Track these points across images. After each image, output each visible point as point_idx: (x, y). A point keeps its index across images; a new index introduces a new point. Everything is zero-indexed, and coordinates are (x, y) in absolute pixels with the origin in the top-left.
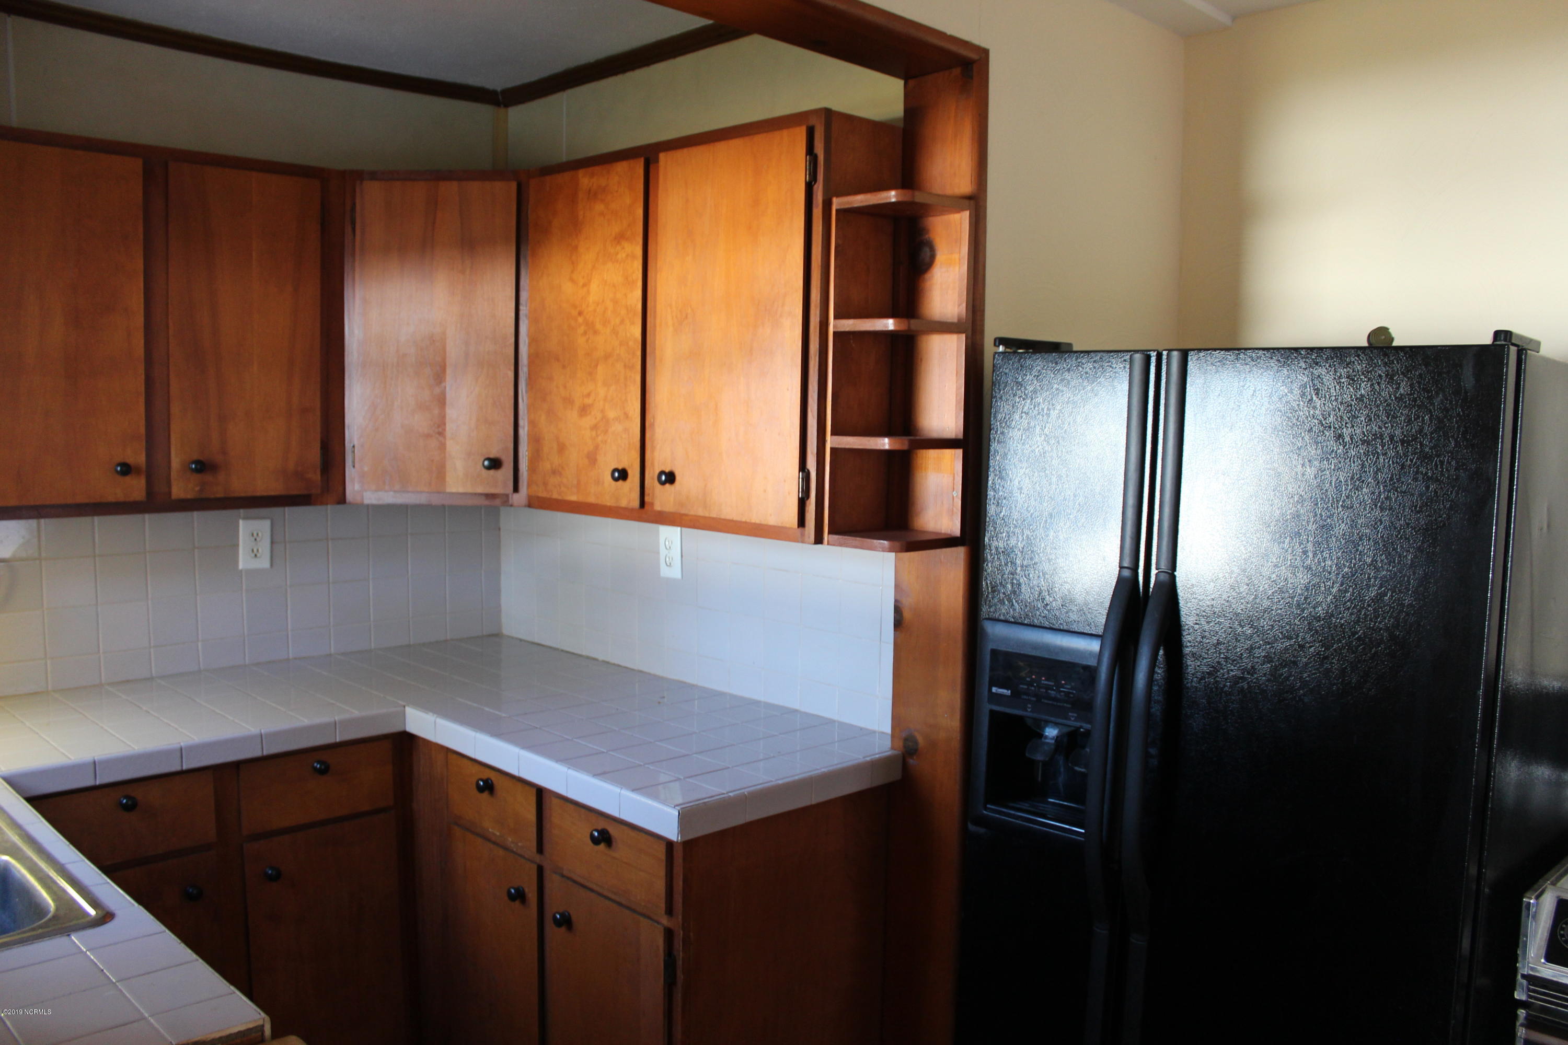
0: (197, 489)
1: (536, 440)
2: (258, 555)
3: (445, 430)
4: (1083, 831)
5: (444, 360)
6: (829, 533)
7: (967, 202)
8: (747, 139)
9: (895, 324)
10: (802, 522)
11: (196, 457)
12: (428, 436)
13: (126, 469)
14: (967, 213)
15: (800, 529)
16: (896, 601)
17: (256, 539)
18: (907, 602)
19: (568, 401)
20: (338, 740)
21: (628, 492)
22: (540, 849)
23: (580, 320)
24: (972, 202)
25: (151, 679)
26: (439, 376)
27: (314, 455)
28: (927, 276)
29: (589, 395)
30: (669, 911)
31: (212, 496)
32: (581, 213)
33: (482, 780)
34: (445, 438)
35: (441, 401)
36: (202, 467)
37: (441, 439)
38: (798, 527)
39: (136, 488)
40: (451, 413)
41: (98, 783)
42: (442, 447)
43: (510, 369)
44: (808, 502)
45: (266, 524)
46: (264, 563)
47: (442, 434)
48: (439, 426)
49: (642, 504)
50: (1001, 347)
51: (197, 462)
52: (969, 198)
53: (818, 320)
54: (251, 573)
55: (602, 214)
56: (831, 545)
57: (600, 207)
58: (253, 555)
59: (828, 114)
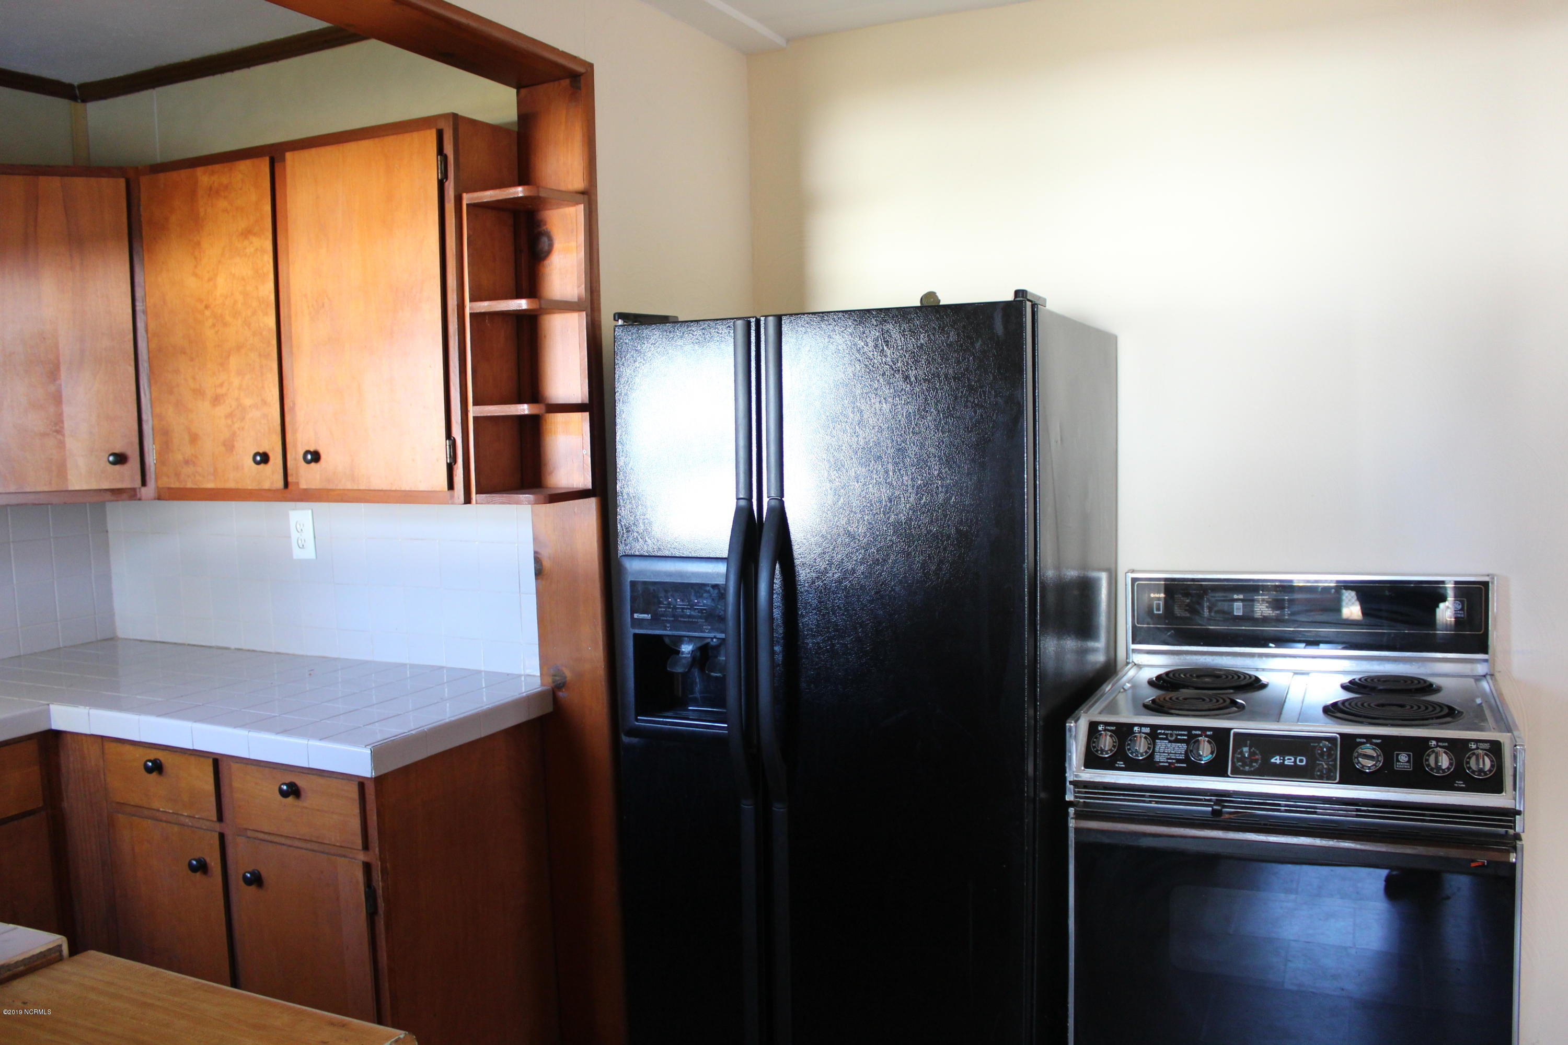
1: (165, 434)
3: (62, 428)
4: (726, 725)
5: (57, 358)
6: (477, 493)
7: (582, 196)
8: (377, 140)
9: (528, 304)
10: (451, 486)
12: (48, 435)
14: (582, 206)
15: (450, 491)
16: (535, 553)
18: (545, 554)
19: (199, 393)
21: (271, 475)
22: (220, 818)
23: (207, 313)
24: (586, 197)
26: (54, 374)
28: (547, 262)
29: (221, 385)
30: (366, 847)
32: (202, 210)
33: (150, 761)
34: (63, 435)
35: (57, 399)
37: (59, 437)
38: (448, 490)
40: (71, 411)
42: (61, 445)
43: (130, 365)
44: (455, 467)
47: (60, 431)
48: (56, 424)
49: (286, 484)
50: (620, 320)
52: (583, 193)
53: (456, 303)
55: (225, 211)
56: (479, 504)
57: (222, 204)
59: (456, 119)
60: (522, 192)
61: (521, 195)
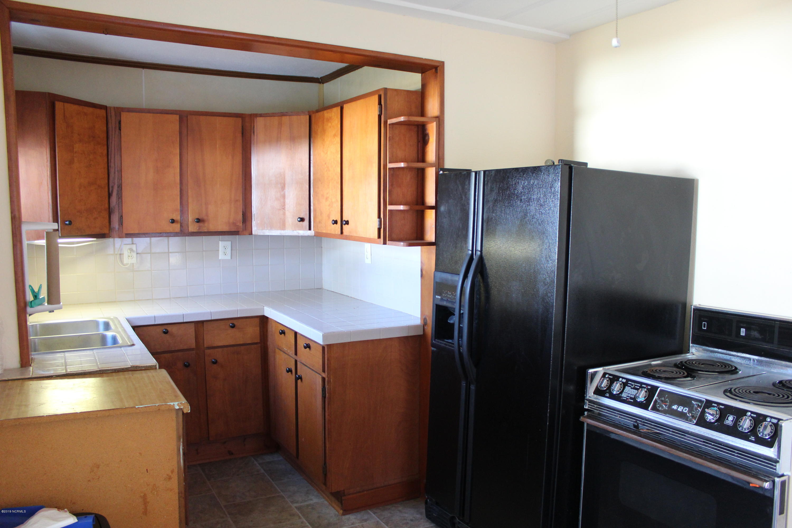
0: (198, 228)
1: (315, 210)
2: (226, 254)
3: (285, 207)
5: (285, 181)
6: (388, 241)
7: (435, 119)
8: (364, 99)
9: (404, 164)
10: (379, 237)
11: (197, 217)
12: (280, 210)
13: (173, 221)
14: (435, 123)
15: (379, 239)
16: (421, 268)
17: (225, 248)
18: (425, 268)
19: (323, 196)
20: (239, 316)
21: (338, 228)
22: (296, 354)
23: (325, 166)
24: (437, 119)
25: (188, 297)
26: (283, 188)
27: (240, 217)
28: (427, 146)
29: (328, 193)
30: (324, 371)
31: (203, 231)
32: (325, 127)
33: (281, 330)
34: (285, 210)
35: (284, 197)
36: (199, 221)
37: (284, 211)
38: (378, 238)
39: (176, 227)
40: (287, 201)
41: (156, 324)
42: (284, 214)
43: (307, 185)
44: (381, 229)
45: (230, 243)
46: (228, 257)
47: (284, 209)
48: (283, 206)
49: (342, 233)
50: (441, 171)
51: (198, 219)
52: (437, 117)
53: (383, 164)
54: (223, 260)
55: (330, 127)
56: (389, 245)
57: (330, 124)
58: (224, 254)
59: (386, 90)
60: (403, 119)
61: (402, 120)
